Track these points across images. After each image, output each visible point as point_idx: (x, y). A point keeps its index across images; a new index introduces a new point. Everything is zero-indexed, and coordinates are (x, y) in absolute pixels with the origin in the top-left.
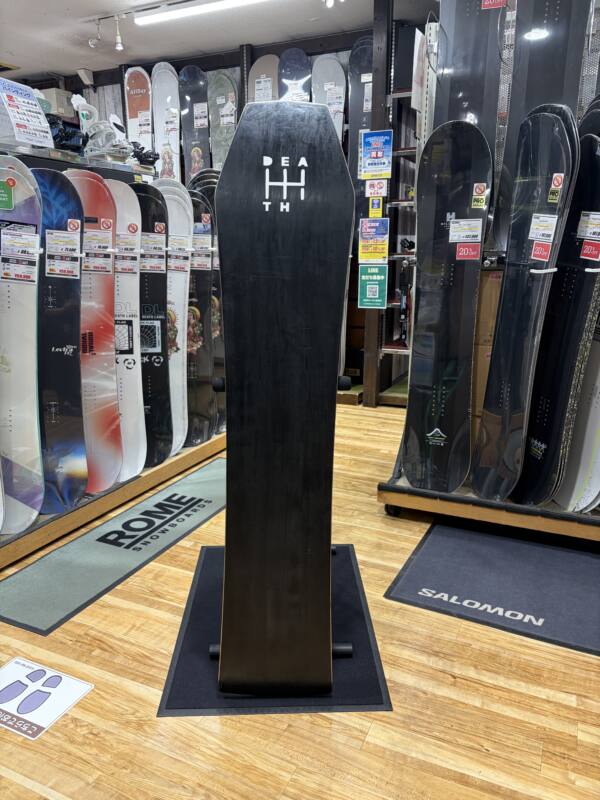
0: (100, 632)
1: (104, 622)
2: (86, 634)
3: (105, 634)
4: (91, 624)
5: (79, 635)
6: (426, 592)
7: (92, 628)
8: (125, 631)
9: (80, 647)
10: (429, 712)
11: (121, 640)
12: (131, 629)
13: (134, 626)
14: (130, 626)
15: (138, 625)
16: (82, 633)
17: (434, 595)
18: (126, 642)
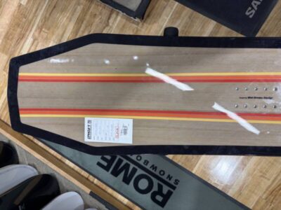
0: (265, 193)
1: (256, 191)
2: (266, 198)
3: (267, 190)
4: (256, 198)
5: (267, 202)
6: (250, 13)
7: (261, 197)
8: (266, 180)
9: (276, 200)
11: (274, 181)
12: (264, 177)
13: (261, 176)
14: (262, 178)
15: (261, 174)
16: (264, 201)
17: (253, 8)
18: (276, 179)
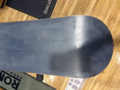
10: (80, 7)
